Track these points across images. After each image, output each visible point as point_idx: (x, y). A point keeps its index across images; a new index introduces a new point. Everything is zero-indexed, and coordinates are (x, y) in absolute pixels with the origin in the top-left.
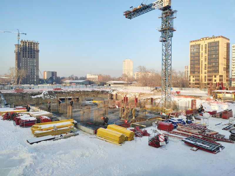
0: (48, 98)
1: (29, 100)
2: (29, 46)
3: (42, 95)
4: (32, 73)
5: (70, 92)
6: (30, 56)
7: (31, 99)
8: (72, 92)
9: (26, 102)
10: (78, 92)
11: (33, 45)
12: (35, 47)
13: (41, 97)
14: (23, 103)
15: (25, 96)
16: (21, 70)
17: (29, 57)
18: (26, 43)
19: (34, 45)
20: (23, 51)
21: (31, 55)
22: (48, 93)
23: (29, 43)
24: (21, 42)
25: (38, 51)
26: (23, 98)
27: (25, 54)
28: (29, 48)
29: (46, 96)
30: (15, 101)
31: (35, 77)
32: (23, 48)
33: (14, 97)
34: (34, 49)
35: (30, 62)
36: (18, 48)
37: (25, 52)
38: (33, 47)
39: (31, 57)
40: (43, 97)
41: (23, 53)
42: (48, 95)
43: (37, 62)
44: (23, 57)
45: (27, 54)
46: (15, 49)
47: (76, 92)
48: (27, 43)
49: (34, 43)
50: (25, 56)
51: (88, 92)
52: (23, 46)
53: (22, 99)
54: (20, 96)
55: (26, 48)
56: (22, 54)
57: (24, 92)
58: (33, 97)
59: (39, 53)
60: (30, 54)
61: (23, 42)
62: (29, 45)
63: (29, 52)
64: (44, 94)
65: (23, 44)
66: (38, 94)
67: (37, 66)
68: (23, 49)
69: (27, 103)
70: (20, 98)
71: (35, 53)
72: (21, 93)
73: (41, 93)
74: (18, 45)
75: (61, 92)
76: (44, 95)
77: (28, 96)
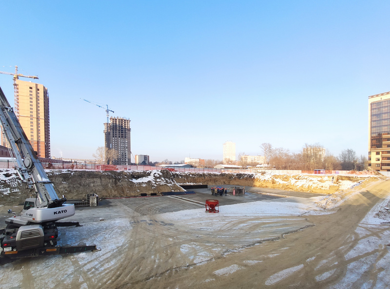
0: (163, 183)
1: (128, 188)
2: (119, 124)
3: (151, 178)
4: (124, 155)
5: (189, 175)
6: (120, 135)
7: (131, 186)
8: (192, 175)
9: (123, 192)
10: (201, 175)
11: (123, 123)
12: (126, 125)
13: (149, 182)
14: (116, 192)
15: (120, 179)
16: (111, 150)
17: (119, 137)
18: (116, 120)
19: (125, 123)
20: (113, 130)
21: (122, 135)
22: (161, 174)
23: (119, 120)
24: (111, 119)
25: (129, 130)
26: (116, 183)
27: (115, 133)
28: (119, 126)
29: (158, 180)
30: (101, 188)
31: (127, 160)
32: (113, 126)
33: (98, 180)
34: (125, 127)
35: (121, 142)
36: (108, 127)
37: (115, 131)
38: (124, 125)
39: (122, 137)
40: (154, 182)
41: (113, 132)
42: (163, 178)
43: (129, 143)
44: (113, 136)
45: (118, 133)
46: (104, 128)
47: (198, 175)
48: (118, 120)
49: (125, 120)
50: (115, 135)
51: (215, 175)
52: (113, 123)
53: (114, 185)
54: (110, 179)
55: (116, 126)
56: (111, 133)
57: (118, 171)
58: (134, 181)
59: (131, 133)
60: (120, 133)
61: (113, 119)
62: (119, 122)
63: (119, 130)
64: (154, 176)
65: (113, 122)
66: (144, 176)
67: (129, 148)
68: (113, 128)
69: (125, 192)
70: (110, 183)
71: (126, 131)
72: (112, 172)
73: (149, 174)
74: (108, 124)
75: (176, 174)
76: (156, 178)
77: (125, 178)
